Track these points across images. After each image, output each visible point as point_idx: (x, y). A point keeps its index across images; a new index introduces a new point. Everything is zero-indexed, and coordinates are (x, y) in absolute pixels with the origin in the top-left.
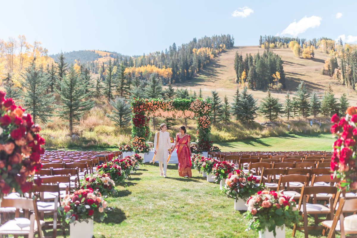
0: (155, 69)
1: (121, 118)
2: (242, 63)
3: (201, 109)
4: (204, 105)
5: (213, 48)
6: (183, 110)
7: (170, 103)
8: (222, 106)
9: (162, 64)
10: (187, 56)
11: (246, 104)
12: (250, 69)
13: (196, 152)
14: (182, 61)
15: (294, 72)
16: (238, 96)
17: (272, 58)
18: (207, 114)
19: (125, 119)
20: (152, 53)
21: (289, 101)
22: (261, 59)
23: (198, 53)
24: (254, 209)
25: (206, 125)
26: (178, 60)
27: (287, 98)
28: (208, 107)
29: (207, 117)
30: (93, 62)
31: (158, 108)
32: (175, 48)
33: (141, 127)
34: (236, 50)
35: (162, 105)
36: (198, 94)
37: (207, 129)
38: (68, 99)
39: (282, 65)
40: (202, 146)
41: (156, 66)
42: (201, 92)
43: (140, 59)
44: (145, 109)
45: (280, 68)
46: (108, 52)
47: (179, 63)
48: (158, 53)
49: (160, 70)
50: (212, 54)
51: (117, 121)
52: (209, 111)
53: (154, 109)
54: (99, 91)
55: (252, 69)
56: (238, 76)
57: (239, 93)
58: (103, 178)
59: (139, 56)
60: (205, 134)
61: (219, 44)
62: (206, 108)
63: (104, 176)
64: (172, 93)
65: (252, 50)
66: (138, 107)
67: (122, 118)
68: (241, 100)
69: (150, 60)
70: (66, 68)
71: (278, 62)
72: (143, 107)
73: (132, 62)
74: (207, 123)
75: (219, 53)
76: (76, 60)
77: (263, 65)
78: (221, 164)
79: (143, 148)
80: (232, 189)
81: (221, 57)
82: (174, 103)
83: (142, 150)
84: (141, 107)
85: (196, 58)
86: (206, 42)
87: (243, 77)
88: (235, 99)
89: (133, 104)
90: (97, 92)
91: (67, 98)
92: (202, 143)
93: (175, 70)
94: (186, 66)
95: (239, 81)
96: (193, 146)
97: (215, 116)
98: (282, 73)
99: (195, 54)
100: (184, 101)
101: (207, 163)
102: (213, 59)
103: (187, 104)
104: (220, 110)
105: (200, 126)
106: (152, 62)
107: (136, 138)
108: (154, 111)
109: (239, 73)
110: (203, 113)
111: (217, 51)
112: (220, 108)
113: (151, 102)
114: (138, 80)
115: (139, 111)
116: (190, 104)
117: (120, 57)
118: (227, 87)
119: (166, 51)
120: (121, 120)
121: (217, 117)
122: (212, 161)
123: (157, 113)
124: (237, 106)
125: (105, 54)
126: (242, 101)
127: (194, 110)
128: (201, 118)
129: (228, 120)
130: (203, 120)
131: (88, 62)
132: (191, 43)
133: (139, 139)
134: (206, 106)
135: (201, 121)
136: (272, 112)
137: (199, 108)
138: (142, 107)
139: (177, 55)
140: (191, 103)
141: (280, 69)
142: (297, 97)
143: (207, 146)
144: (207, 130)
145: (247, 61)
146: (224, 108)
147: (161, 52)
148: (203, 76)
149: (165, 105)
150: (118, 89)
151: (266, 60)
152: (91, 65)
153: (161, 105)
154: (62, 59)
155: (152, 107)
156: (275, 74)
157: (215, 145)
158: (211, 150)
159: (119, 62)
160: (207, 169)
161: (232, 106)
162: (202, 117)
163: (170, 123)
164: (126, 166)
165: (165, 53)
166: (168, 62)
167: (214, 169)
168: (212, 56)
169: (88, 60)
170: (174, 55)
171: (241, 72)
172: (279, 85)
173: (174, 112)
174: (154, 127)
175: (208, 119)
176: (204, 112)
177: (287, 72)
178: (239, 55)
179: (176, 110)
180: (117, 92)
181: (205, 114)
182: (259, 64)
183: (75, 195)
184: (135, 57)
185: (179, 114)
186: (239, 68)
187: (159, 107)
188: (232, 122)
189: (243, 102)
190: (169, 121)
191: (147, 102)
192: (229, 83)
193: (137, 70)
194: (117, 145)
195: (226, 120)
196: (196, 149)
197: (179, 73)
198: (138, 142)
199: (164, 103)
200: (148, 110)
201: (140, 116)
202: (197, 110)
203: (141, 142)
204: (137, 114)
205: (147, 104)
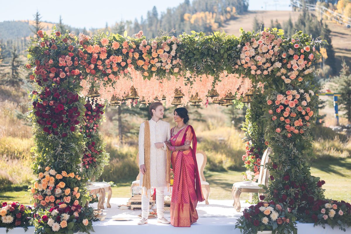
3: (278, 65)
4: (291, 52)
5: (216, 13)
7: (167, 49)
15: (348, 48)
18: (302, 82)
23: (192, 21)
25: (296, 123)
28: (305, 59)
29: (302, 95)
31: (123, 64)
32: (155, 14)
34: (253, 15)
35: (141, 54)
39: (330, 37)
40: (288, 200)
44: (77, 71)
45: (328, 42)
46: (50, 23)
48: (129, 23)
50: (215, 22)
52: (306, 72)
53: (109, 71)
60: (296, 157)
61: (225, 6)
62: (297, 64)
66: (51, 62)
72: (70, 63)
74: (303, 117)
75: (227, 21)
81: (229, 27)
82: (183, 46)
83: (64, 224)
84: (62, 62)
86: (205, 4)
98: (330, 50)
100: (218, 39)
103: (228, 50)
107: (46, 174)
108: (111, 76)
110: (287, 81)
111: (222, 18)
113: (100, 44)
115: (57, 75)
116: (240, 50)
119: (142, 18)
127: (253, 72)
130: (285, 106)
132: (181, 6)
133: (59, 177)
134: (296, 57)
135: (279, 110)
137: (272, 63)
138: (65, 61)
139: (159, 24)
140: (243, 45)
143: (304, 197)
147: (133, 21)
149: (150, 53)
153: (137, 56)
155: (104, 61)
156: (319, 51)
158: (326, 217)
162: (283, 94)
165: (139, 22)
168: (215, 26)
169: (17, 36)
170: (154, 25)
172: (326, 68)
173: (181, 79)
175: (304, 103)
176: (288, 77)
177: (338, 49)
178: (259, 22)
179: (188, 74)
181: (293, 86)
187: (129, 61)
198: (55, 187)
199: (148, 47)
200: (91, 74)
201: (61, 93)
202: (263, 70)
203: (66, 187)
204: (49, 86)
205: (86, 52)
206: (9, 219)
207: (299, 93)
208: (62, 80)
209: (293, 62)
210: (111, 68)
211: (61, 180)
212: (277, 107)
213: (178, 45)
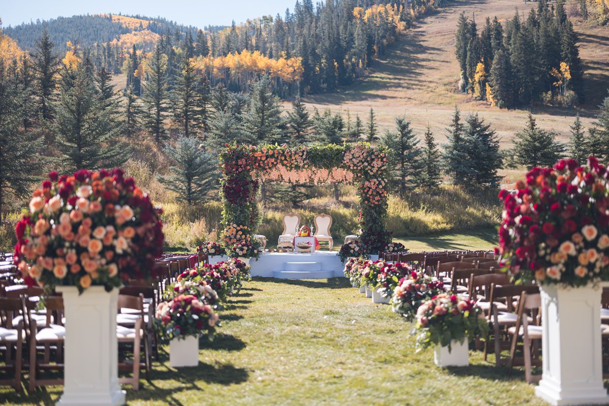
0: (262, 61)
1: (189, 185)
2: (474, 43)
3: (366, 164)
4: (373, 157)
5: (403, 4)
6: (329, 166)
7: (301, 154)
8: (421, 152)
9: (277, 47)
10: (338, 27)
11: (476, 147)
12: (496, 57)
13: (356, 254)
14: (327, 39)
16: (457, 130)
17: (549, 29)
18: (380, 174)
19: (200, 185)
20: (251, 19)
21: (579, 137)
22: (522, 31)
23: (366, 18)
24: (425, 318)
25: (376, 198)
26: (317, 36)
27: (575, 131)
28: (382, 161)
29: (380, 182)
30: (108, 45)
31: (275, 163)
32: (308, 7)
33: (241, 205)
34: (460, 9)
35: (285, 157)
36: (365, 122)
37: (380, 206)
38: (73, 142)
39: (577, 44)
40: (370, 243)
41: (264, 53)
42: (372, 117)
43: (222, 36)
44: (248, 167)
45: (571, 53)
46: (145, 18)
47: (320, 45)
48: (267, 20)
49: (273, 62)
50: (401, 20)
51: (180, 191)
52: (383, 168)
53: (267, 167)
54: (133, 120)
55: (501, 56)
56: (464, 75)
57: (459, 122)
58: (200, 286)
59: (222, 28)
60: (376, 218)
62: (377, 164)
63: (202, 284)
64: (302, 123)
65: (501, 9)
66: (234, 162)
67: (192, 185)
68: (466, 138)
69: (247, 38)
70: (54, 68)
71: (565, 38)
72: (244, 162)
73: (204, 43)
74: (380, 194)
75: (420, 17)
76: (69, 43)
77: (527, 46)
78: (392, 268)
79: (245, 248)
80: (404, 302)
81: (424, 28)
82: (311, 152)
83: (245, 252)
84: (240, 162)
85: (362, 30)
87: (477, 77)
88: (451, 136)
89: (224, 156)
90: (129, 123)
91: (69, 141)
92: (369, 235)
93: (310, 62)
94: (338, 50)
95: (469, 86)
96: (351, 243)
97: (403, 176)
99: (358, 22)
100: (331, 149)
101: (371, 269)
102: (405, 32)
103: (337, 154)
104: (416, 161)
105: (364, 201)
106: (254, 41)
107: (231, 227)
108: (268, 170)
109: (468, 67)
110: (372, 173)
111: (413, 13)
112: (416, 158)
113: (262, 151)
114: (224, 93)
115: (237, 170)
116: (344, 155)
117: (174, 31)
118: (440, 101)
119: (288, 13)
120: (189, 189)
121: (408, 178)
122: (380, 265)
123: (274, 174)
124: (455, 152)
125: (136, 23)
126: (466, 141)
127: (352, 168)
128: (367, 183)
129: (433, 183)
130: (370, 188)
131: (95, 44)
133: (238, 228)
134: (376, 160)
135: (366, 191)
136: (540, 164)
137: (363, 163)
138: (242, 162)
139: (313, 24)
140: (345, 152)
141: (569, 56)
142: (599, 128)
143: (379, 241)
144: (380, 208)
145: (487, 36)
146: (425, 156)
147: (274, 18)
148: (378, 76)
149: (291, 157)
150: (177, 116)
151: (535, 32)
152: (104, 52)
153: (283, 158)
154: (46, 46)
155: (264, 161)
156: (558, 68)
157: (395, 241)
158: (388, 251)
159: (173, 42)
160: (372, 279)
161: (444, 151)
162: (369, 181)
163: (301, 193)
164: (226, 276)
165: (284, 20)
166: (293, 41)
167: (382, 277)
168: (401, 26)
169: (95, 40)
170: (307, 26)
171: (473, 65)
172: (569, 94)
173: (310, 171)
174: (265, 204)
175: (381, 187)
176: (372, 171)
177: (590, 62)
178: (468, 21)
179: (314, 169)
180: (174, 121)
181: (375, 176)
182: (518, 45)
183: (175, 302)
184: (211, 29)
185: (321, 174)
186: (469, 54)
187: (279, 161)
188: (445, 190)
189: (470, 141)
190: (297, 189)
191: (253, 151)
192: (443, 92)
193: (217, 62)
194: (183, 244)
195: (429, 186)
196: (357, 249)
197: (321, 68)
198: (236, 234)
199: (290, 153)
200: (256, 168)
201: (240, 180)
202: (357, 167)
203: (242, 234)
204: (232, 176)
205: (253, 156)
206: (213, 251)
207: (378, 180)
208: (239, 172)
209: (374, 162)
210: (268, 165)
211: (239, 230)
212: (365, 189)
213: (307, 152)
